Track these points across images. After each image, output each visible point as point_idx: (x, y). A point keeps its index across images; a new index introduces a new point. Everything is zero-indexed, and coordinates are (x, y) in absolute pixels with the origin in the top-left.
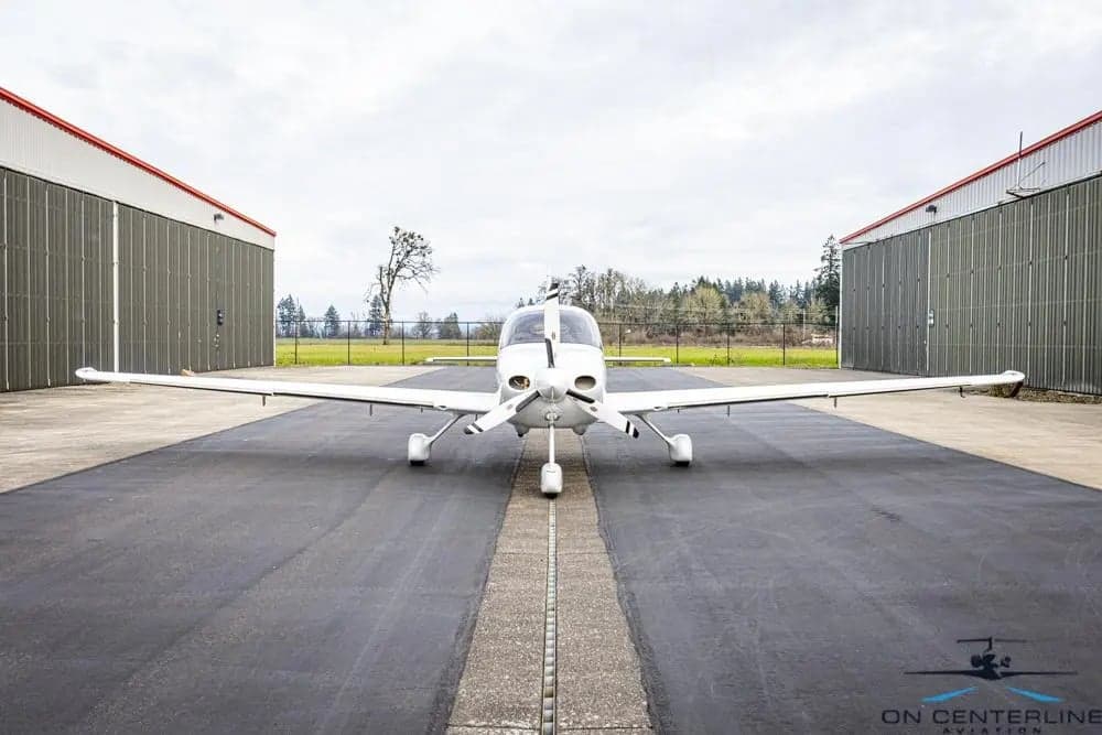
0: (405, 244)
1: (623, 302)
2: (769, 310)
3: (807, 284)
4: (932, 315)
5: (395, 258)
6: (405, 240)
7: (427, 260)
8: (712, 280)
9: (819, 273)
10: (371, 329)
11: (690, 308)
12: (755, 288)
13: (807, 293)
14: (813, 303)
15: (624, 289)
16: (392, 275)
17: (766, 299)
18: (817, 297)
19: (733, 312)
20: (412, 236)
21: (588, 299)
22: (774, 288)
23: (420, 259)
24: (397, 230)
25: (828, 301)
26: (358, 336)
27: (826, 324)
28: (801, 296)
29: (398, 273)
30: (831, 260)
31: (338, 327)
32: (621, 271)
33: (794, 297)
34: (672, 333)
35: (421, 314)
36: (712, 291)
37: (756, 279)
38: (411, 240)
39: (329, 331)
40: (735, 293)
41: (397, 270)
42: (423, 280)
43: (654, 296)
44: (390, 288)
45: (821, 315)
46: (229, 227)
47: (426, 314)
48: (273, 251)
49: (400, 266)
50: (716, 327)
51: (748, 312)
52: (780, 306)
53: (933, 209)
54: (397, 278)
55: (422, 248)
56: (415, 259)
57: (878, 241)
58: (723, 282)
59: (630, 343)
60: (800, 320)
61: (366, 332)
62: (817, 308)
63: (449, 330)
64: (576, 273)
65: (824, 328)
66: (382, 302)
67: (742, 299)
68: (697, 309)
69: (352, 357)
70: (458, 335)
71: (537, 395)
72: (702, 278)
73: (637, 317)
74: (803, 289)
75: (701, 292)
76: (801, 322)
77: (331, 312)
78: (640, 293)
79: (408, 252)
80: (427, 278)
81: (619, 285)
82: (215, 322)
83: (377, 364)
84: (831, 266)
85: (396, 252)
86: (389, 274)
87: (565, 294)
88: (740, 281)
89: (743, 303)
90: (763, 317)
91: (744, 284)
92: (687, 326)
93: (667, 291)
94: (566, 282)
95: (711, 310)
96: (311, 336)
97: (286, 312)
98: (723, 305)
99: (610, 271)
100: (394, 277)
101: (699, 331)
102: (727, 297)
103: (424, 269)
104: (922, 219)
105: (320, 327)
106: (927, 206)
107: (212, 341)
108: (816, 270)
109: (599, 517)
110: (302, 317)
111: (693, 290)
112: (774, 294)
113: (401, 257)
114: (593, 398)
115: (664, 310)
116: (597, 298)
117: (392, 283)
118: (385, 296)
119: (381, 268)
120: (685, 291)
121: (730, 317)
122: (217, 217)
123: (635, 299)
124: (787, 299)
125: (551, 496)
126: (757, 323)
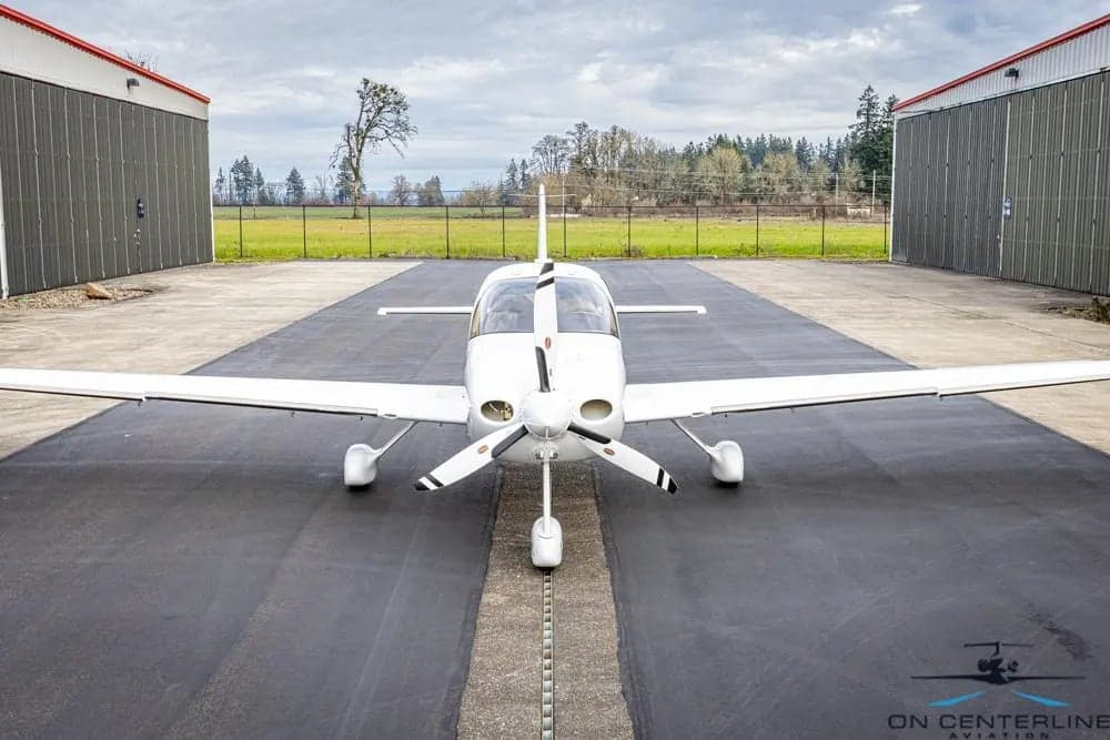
0: (376, 99)
1: (630, 166)
2: (797, 174)
3: (839, 141)
4: (1008, 205)
5: (364, 115)
6: (376, 94)
7: (402, 118)
8: (732, 138)
9: (854, 130)
10: (341, 195)
11: (707, 169)
12: (780, 147)
13: (840, 152)
14: (847, 164)
15: (630, 148)
16: (362, 136)
17: (794, 161)
18: (851, 159)
19: (755, 176)
20: (384, 89)
21: (589, 162)
22: (802, 147)
23: (392, 116)
24: (366, 82)
25: (864, 163)
26: (326, 205)
27: (860, 190)
28: (832, 155)
29: (369, 134)
30: (868, 115)
31: (302, 193)
32: (627, 129)
33: (825, 157)
34: (686, 200)
35: (397, 178)
36: (733, 152)
37: (781, 136)
38: (383, 95)
39: (292, 197)
40: (757, 153)
41: (368, 130)
42: (397, 142)
43: (665, 157)
44: (360, 151)
45: (856, 180)
46: (147, 96)
47: (403, 179)
48: (206, 121)
49: (371, 125)
50: (737, 194)
51: (772, 176)
52: (810, 168)
53: (1014, 73)
54: (367, 140)
55: (397, 103)
56: (388, 116)
57: (942, 110)
58: (744, 140)
59: (639, 214)
60: (831, 186)
61: (335, 200)
62: (851, 171)
63: (430, 198)
64: (574, 131)
65: (860, 195)
66: (351, 168)
67: (766, 160)
68: (715, 173)
69: (309, 245)
70: (441, 203)
71: (524, 431)
72: (720, 136)
73: (646, 182)
74: (835, 147)
75: (720, 153)
76: (833, 188)
77: (294, 178)
78: (649, 153)
79: (380, 109)
80: (403, 139)
81: (624, 146)
82: (134, 214)
83: (339, 258)
84: (869, 121)
85: (365, 109)
86: (357, 135)
87: (563, 155)
88: (763, 138)
89: (767, 166)
90: (789, 182)
91: (767, 142)
92: (702, 194)
93: (680, 150)
94: (565, 142)
95: (730, 174)
96: (273, 204)
97: (241, 176)
98: (744, 168)
99: (614, 128)
100: (363, 138)
101: (717, 198)
102: (747, 157)
103: (398, 129)
104: (999, 85)
105: (282, 193)
106: (1007, 68)
107: (130, 238)
108: (850, 127)
109: (617, 607)
110: (260, 183)
111: (710, 151)
112: (802, 154)
113: (371, 115)
114: (607, 436)
115: (677, 175)
116: (600, 160)
117: (362, 144)
118: (354, 161)
119: (348, 128)
120: (700, 151)
121: (752, 182)
122: (131, 83)
123: (644, 162)
124: (815, 160)
125: (547, 570)
126: (783, 190)
